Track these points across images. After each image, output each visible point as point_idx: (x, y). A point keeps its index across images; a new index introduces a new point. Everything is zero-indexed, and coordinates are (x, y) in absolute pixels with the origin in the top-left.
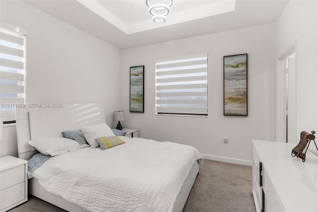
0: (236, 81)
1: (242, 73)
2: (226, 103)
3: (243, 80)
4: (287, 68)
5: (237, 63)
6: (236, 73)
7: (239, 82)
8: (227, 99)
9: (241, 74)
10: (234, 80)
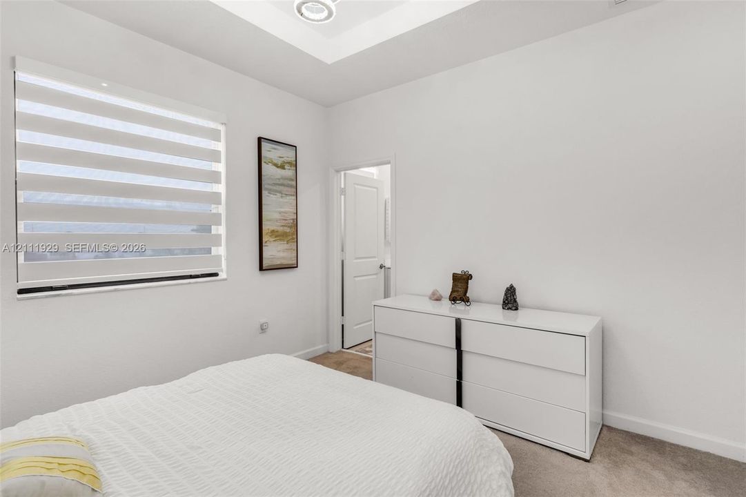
0: (282, 197)
1: (290, 182)
2: (266, 242)
3: (291, 197)
4: (343, 186)
5: (283, 159)
6: (281, 181)
7: (286, 201)
8: (267, 234)
9: (289, 184)
10: (279, 195)
